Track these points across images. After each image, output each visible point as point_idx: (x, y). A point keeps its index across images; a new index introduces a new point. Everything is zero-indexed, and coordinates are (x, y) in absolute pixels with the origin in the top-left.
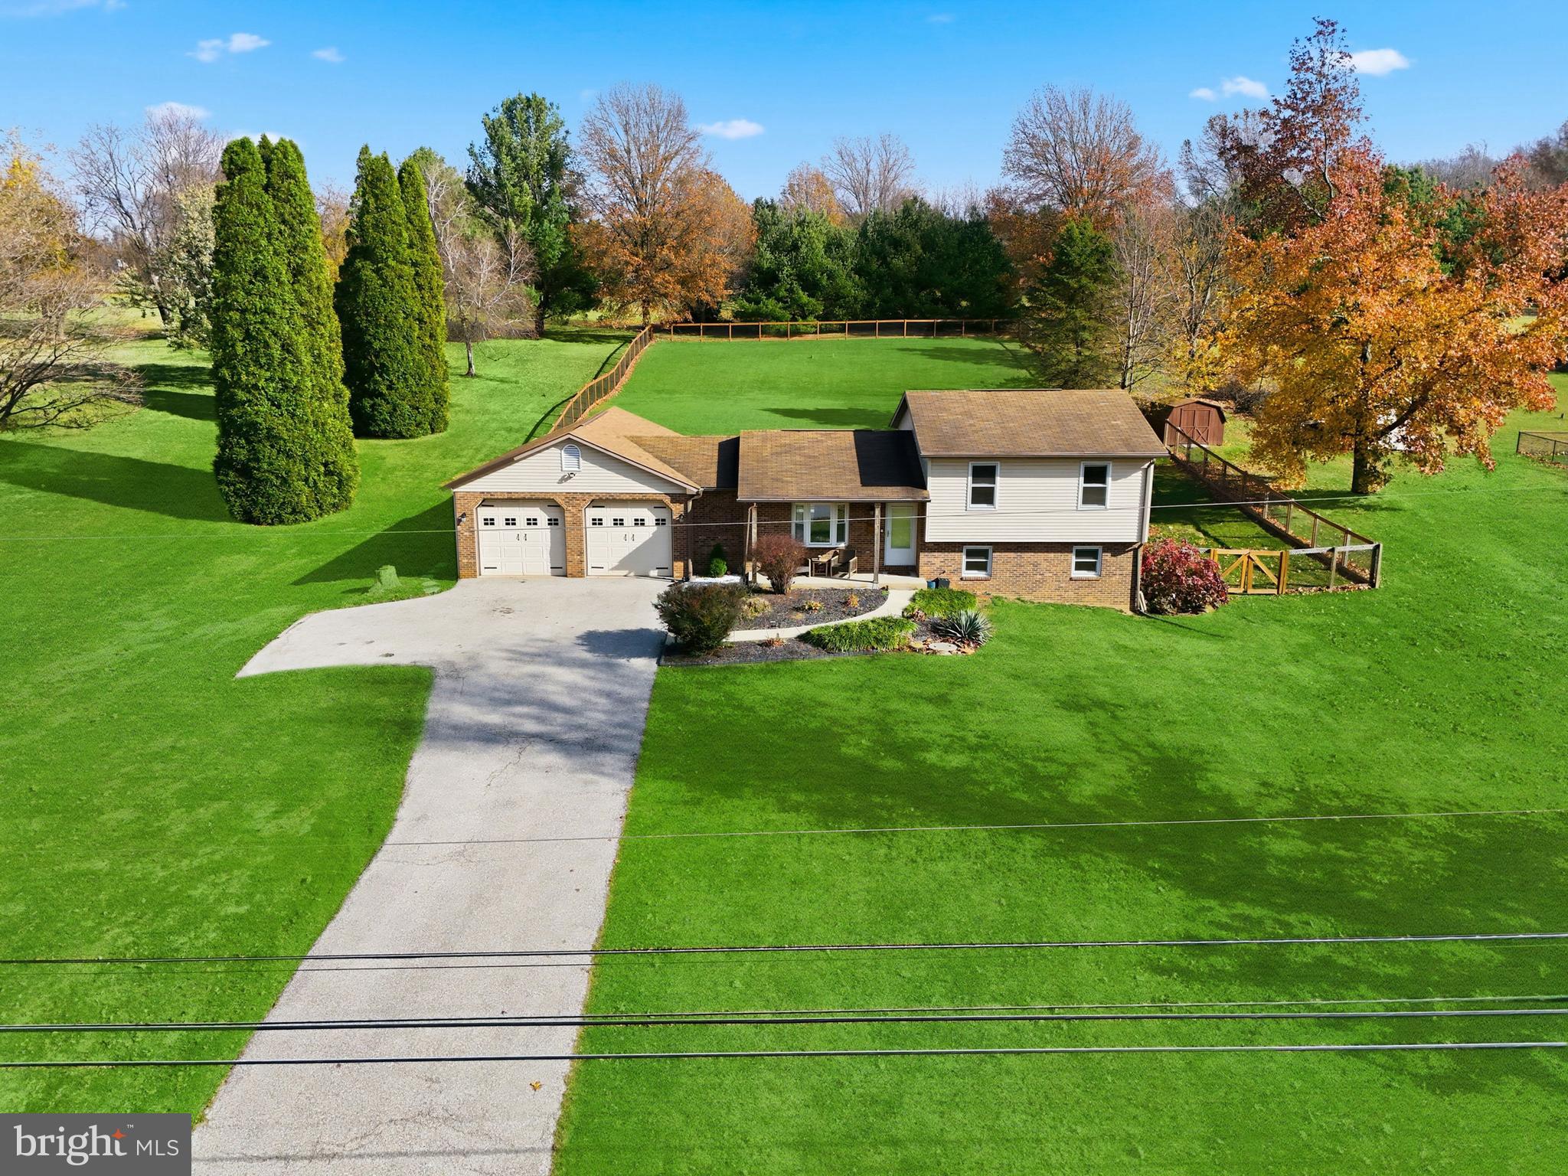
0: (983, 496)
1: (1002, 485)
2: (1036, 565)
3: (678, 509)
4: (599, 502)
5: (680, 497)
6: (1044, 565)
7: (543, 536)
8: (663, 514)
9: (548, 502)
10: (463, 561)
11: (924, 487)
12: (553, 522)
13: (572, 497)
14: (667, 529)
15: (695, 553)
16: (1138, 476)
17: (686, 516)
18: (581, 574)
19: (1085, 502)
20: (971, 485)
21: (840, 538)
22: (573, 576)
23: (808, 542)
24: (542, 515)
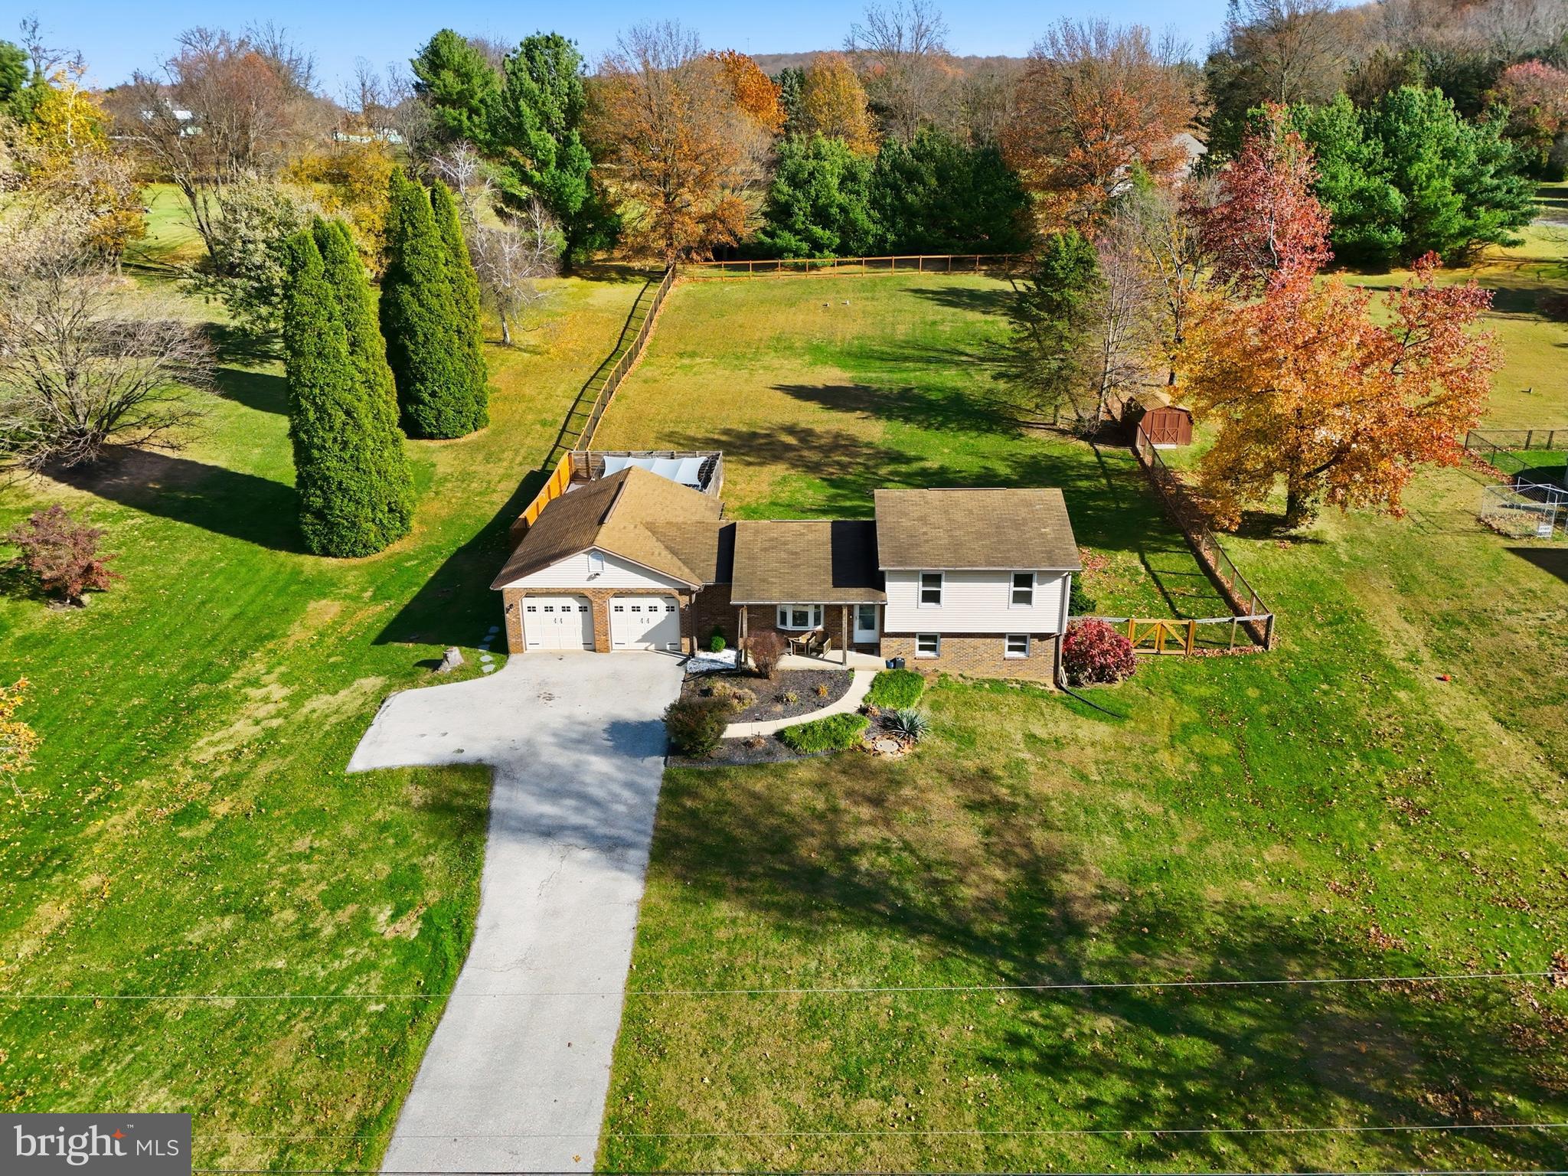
0: (932, 597)
1: (946, 588)
2: (975, 648)
3: (684, 600)
4: (621, 594)
5: (685, 591)
6: (983, 648)
7: (576, 617)
8: (673, 603)
9: (579, 595)
10: (511, 640)
11: (883, 589)
12: (583, 609)
13: (598, 592)
14: (676, 614)
15: (699, 630)
16: (1059, 582)
17: (690, 605)
18: (607, 650)
19: (1014, 601)
20: (922, 589)
21: (817, 622)
22: (601, 651)
23: (790, 626)
24: (574, 604)
